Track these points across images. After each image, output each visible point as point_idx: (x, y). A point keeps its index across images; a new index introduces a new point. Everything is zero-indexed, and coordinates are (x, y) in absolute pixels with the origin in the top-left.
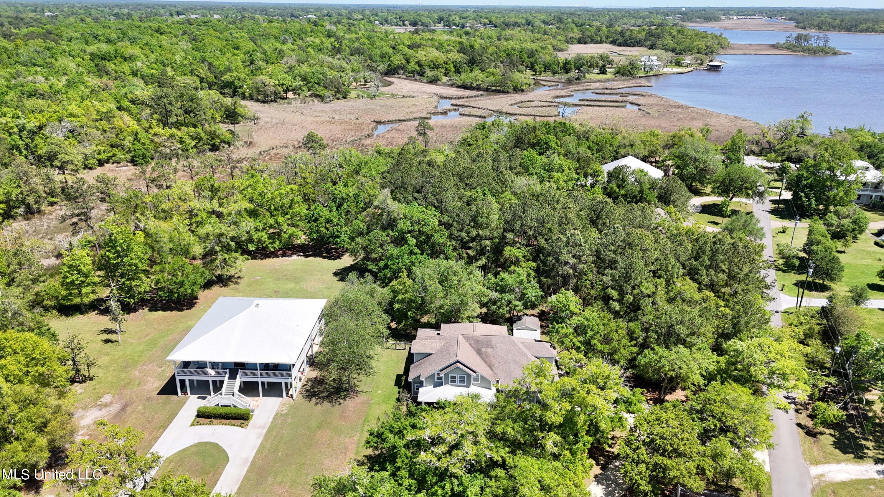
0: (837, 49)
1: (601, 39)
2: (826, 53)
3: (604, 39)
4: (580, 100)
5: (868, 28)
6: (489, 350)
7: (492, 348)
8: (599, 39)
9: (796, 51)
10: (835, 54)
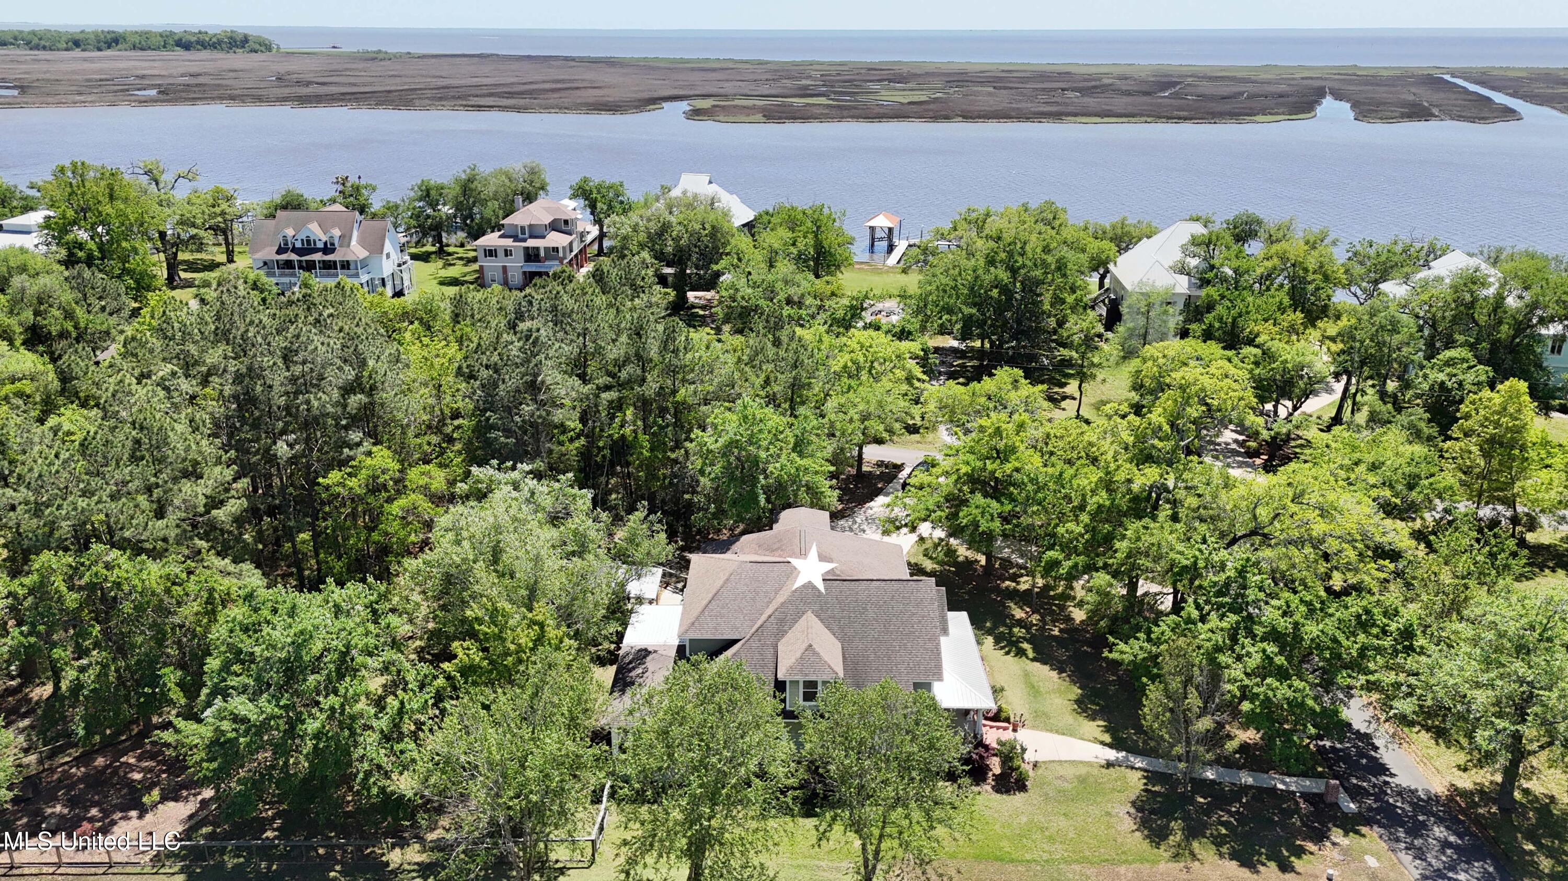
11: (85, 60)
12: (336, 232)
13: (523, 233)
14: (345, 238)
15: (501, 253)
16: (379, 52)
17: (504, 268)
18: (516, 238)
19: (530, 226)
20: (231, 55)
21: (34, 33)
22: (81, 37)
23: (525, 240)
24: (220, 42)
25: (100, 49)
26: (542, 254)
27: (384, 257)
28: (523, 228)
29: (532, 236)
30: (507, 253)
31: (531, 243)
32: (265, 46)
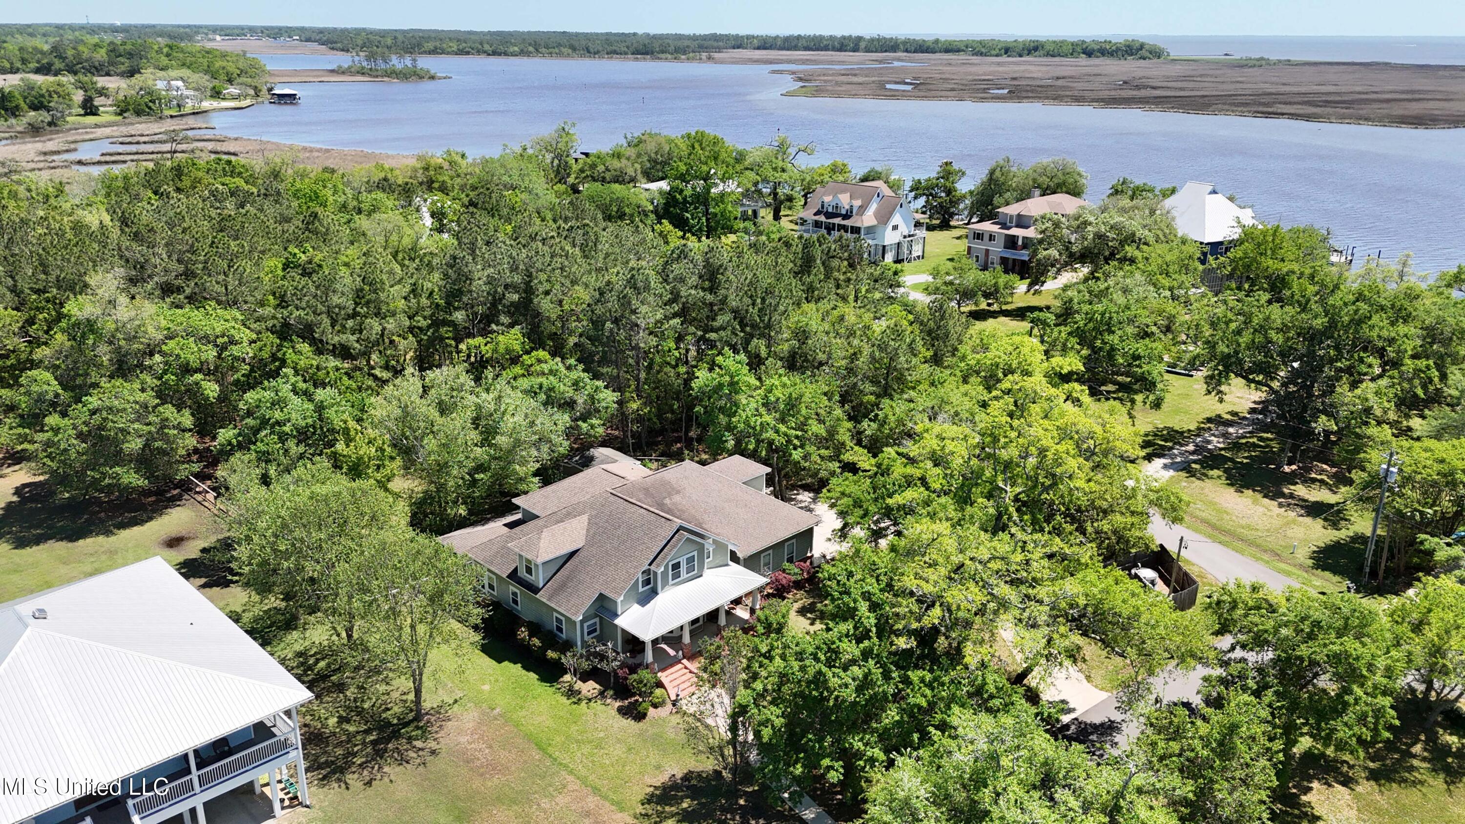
0: (432, 72)
1: (12, 64)
2: (421, 78)
3: (18, 65)
4: (103, 155)
5: (436, 48)
6: (677, 498)
7: (678, 492)
8: (8, 65)
9: (377, 76)
10: (432, 78)
11: (999, 64)
12: (857, 203)
13: (1011, 222)
14: (863, 209)
15: (986, 237)
16: (1262, 59)
17: (987, 251)
18: (1004, 226)
19: (1019, 215)
20: (1122, 62)
21: (980, 42)
22: (1011, 45)
23: (1009, 228)
24: (1118, 49)
25: (1021, 56)
26: (1020, 243)
27: (890, 227)
28: (1011, 217)
29: (1018, 226)
30: (991, 238)
31: (1015, 231)
32: (1156, 53)
